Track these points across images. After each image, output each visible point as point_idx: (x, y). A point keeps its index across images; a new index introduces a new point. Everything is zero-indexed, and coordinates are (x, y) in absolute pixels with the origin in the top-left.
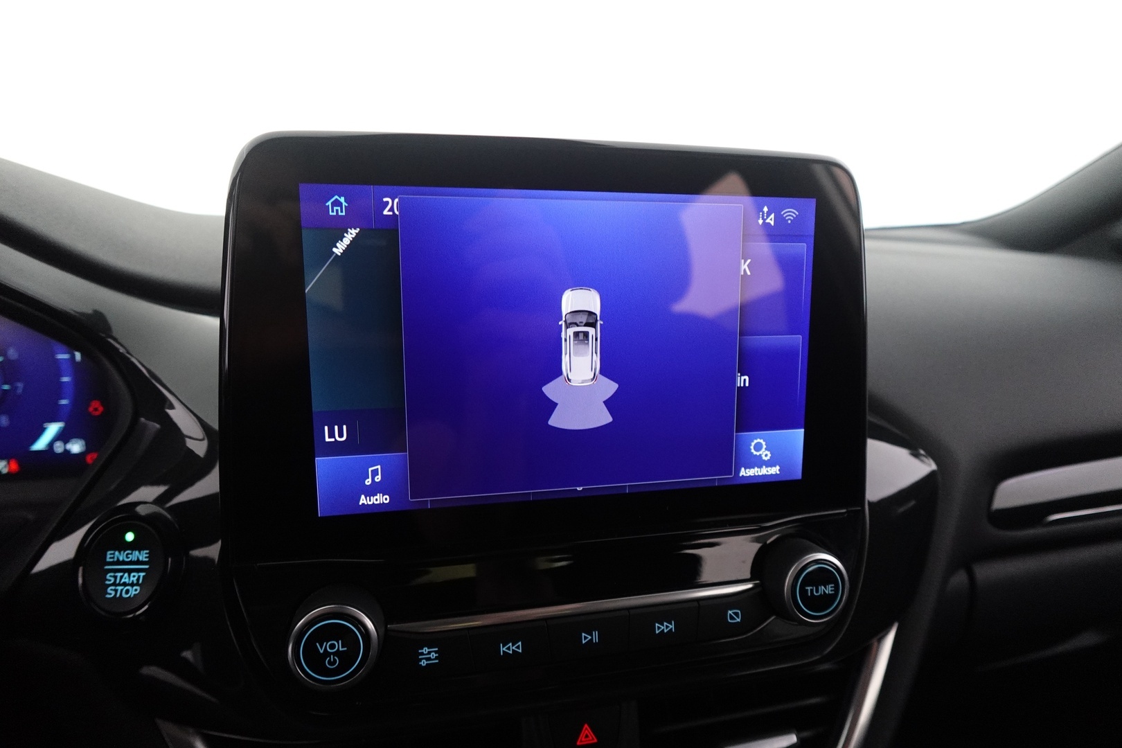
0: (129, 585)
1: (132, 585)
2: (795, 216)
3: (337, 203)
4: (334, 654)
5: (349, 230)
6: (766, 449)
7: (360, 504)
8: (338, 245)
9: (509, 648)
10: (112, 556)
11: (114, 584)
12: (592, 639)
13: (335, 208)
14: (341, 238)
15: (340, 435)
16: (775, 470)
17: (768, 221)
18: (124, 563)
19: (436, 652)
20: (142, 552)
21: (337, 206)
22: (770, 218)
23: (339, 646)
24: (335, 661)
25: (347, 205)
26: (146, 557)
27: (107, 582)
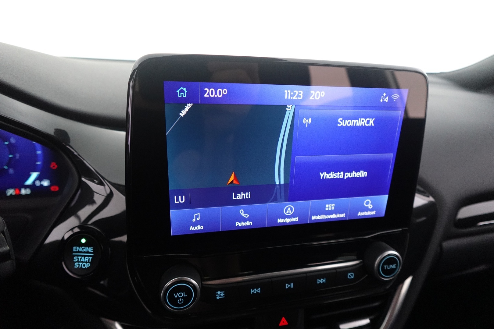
0: (84, 262)
1: (86, 262)
2: (398, 97)
3: (182, 91)
4: (181, 298)
5: (188, 104)
6: (371, 204)
7: (190, 230)
8: (182, 111)
9: (255, 291)
10: (76, 249)
11: (78, 261)
12: (290, 287)
13: (181, 94)
14: (184, 108)
15: (182, 200)
16: (373, 213)
17: (385, 100)
18: (81, 252)
19: (223, 293)
20: (90, 248)
21: (182, 92)
22: (386, 99)
23: (184, 295)
24: (182, 301)
25: (187, 92)
26: (92, 250)
27: (75, 261)
